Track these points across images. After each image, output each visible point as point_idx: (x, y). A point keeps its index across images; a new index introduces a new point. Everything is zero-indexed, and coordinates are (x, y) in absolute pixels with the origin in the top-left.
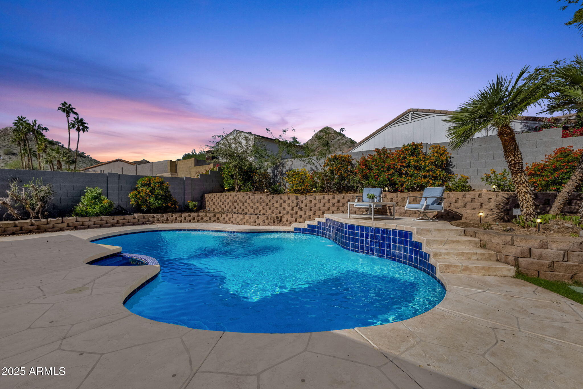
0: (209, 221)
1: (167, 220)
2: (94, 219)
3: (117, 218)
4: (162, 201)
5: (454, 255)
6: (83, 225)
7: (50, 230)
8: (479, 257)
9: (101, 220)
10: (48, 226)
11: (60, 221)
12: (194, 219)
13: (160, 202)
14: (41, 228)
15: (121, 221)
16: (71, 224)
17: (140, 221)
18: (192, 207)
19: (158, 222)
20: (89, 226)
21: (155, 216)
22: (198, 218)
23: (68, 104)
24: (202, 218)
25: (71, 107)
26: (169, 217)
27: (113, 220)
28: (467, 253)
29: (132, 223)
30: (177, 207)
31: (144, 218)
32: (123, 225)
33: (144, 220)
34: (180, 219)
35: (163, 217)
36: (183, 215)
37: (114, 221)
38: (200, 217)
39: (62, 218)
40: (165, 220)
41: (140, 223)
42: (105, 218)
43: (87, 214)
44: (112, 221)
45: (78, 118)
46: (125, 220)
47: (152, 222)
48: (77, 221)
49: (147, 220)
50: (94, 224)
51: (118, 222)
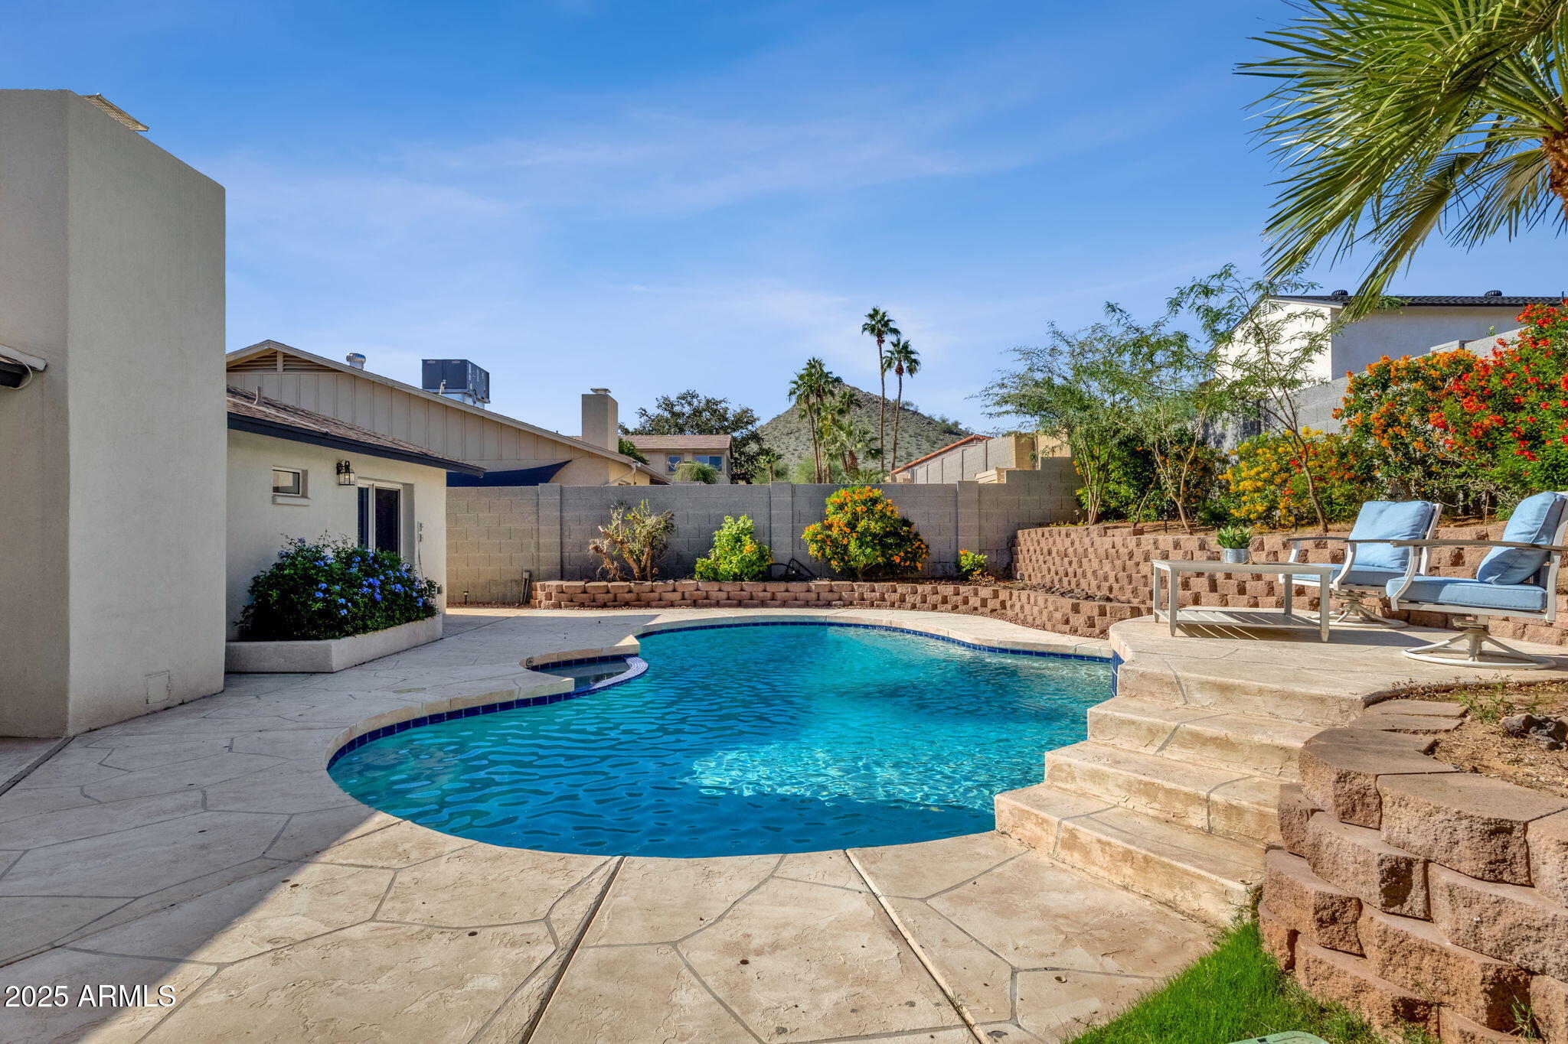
0: (981, 610)
1: (883, 599)
2: (730, 587)
3: (772, 587)
4: (874, 549)
5: (1119, 786)
6: (707, 598)
7: (654, 603)
8: (1220, 823)
9: (742, 590)
10: (652, 595)
11: (671, 589)
12: (945, 601)
13: (869, 550)
14: (642, 598)
15: (779, 595)
16: (687, 595)
17: (821, 597)
18: (968, 567)
19: (862, 605)
20: (718, 601)
21: (856, 587)
22: (955, 598)
23: (881, 313)
24: (966, 601)
25: (886, 319)
26: (888, 591)
27: (765, 591)
28: (1169, 792)
29: (802, 603)
30: (919, 565)
31: (831, 591)
32: (784, 604)
33: (830, 596)
34: (912, 600)
35: (873, 591)
36: (920, 588)
37: (765, 593)
38: (960, 598)
39: (675, 581)
40: (877, 600)
41: (821, 603)
42: (749, 586)
43: (715, 576)
44: (761, 594)
45: (899, 341)
46: (787, 593)
47: (848, 603)
48: (698, 590)
49: (836, 596)
50: (728, 598)
51: (773, 599)
